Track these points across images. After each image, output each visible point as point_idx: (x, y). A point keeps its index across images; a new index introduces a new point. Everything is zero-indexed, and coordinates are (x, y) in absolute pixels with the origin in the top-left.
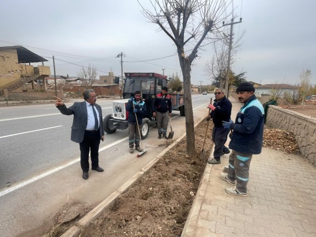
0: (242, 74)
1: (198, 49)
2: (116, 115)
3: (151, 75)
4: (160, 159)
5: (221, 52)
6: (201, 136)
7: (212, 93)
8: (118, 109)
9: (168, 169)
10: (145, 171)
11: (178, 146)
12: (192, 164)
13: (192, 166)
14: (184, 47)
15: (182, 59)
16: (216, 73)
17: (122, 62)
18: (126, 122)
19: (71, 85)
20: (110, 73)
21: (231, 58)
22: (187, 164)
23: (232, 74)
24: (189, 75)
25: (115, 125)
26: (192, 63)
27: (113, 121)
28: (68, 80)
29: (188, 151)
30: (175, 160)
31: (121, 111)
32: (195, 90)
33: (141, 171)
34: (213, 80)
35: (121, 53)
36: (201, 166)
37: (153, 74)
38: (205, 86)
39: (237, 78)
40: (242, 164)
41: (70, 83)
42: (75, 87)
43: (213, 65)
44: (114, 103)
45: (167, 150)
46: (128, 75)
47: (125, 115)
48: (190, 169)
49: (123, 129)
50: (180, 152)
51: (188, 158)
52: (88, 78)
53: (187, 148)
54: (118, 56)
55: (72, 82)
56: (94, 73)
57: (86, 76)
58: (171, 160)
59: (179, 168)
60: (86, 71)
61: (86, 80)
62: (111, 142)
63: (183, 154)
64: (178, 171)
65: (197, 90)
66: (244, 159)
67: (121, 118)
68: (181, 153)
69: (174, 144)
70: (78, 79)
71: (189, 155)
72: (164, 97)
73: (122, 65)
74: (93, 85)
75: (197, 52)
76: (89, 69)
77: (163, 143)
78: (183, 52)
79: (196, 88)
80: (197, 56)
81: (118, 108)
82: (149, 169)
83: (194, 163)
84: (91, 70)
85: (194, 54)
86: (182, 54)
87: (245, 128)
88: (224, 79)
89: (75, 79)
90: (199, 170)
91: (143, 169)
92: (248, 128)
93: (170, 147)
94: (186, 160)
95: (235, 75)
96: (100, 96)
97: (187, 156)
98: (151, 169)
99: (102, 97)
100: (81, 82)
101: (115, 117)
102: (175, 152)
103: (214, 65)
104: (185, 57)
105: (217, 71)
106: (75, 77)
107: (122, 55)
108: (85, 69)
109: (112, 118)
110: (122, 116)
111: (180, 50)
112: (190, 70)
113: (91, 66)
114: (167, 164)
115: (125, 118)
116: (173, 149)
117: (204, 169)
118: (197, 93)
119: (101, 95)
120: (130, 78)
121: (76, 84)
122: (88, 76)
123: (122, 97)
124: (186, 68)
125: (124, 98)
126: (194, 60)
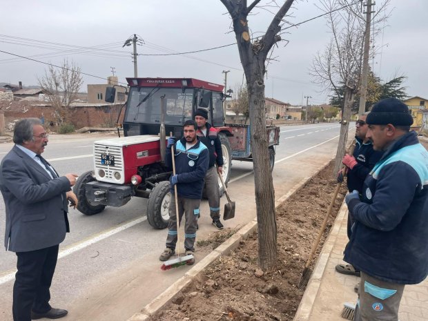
0: (396, 81)
1: (281, 23)
2: (102, 174)
3: (185, 83)
4: (194, 280)
5: (346, 32)
6: (297, 221)
7: (333, 121)
8: (108, 160)
9: (208, 308)
10: (152, 311)
11: (241, 244)
12: (268, 292)
13: (270, 297)
14: (248, 18)
15: (244, 45)
16: (338, 80)
17: (135, 54)
18: (123, 188)
19: (26, 104)
20: (109, 79)
21: (371, 45)
22: (257, 294)
23: (373, 79)
24: (261, 83)
25: (100, 196)
26: (268, 57)
27: (96, 187)
28: (20, 92)
29: (261, 260)
30: (228, 283)
31: (112, 164)
32: (294, 115)
33: (143, 311)
34: (333, 93)
35: (133, 37)
36: (291, 298)
37: (189, 81)
38: (317, 107)
39: (385, 88)
40: (377, 307)
41: (23, 99)
42: (33, 108)
43: (329, 59)
44: (97, 146)
45: (213, 255)
46: (135, 83)
47: (122, 174)
48: (264, 305)
49: (117, 205)
50: (244, 260)
51: (261, 277)
52: (62, 88)
53: (260, 251)
54: (127, 43)
55: (28, 98)
56: (75, 79)
57: (57, 84)
58: (220, 281)
59: (235, 305)
60: (58, 74)
61: (58, 93)
62: (88, 236)
63: (251, 267)
64: (232, 311)
65: (299, 115)
66: (382, 293)
67: (115, 181)
68: (244, 265)
69: (232, 241)
70: (41, 92)
71: (264, 270)
72: (204, 132)
73: (135, 62)
74: (74, 104)
75: (279, 29)
76: (65, 69)
77: (206, 239)
78: (246, 29)
79: (298, 110)
80: (279, 39)
81: (108, 157)
82: (164, 308)
83: (274, 292)
84: (70, 73)
85: (272, 36)
86: (244, 35)
87: (374, 215)
88: (352, 91)
89: (34, 92)
90: (285, 308)
91: (147, 307)
92: (381, 218)
93: (222, 248)
94: (255, 282)
95: (382, 83)
96: (86, 128)
97: (259, 272)
98: (168, 306)
99: (92, 131)
100: (47, 98)
101: (99, 178)
102: (231, 262)
103: (332, 62)
104: (252, 42)
105: (339, 75)
106: (35, 88)
107: (135, 40)
108: (55, 69)
109: (94, 180)
110: (115, 176)
111: (240, 27)
112: (264, 71)
113: (70, 64)
114: (208, 293)
115: (122, 181)
116: (227, 253)
117: (297, 307)
118: (298, 123)
119: (89, 126)
120: (139, 90)
121: (37, 102)
122: (62, 85)
123: (122, 132)
124: (254, 67)
125: (126, 135)
126: (274, 47)
